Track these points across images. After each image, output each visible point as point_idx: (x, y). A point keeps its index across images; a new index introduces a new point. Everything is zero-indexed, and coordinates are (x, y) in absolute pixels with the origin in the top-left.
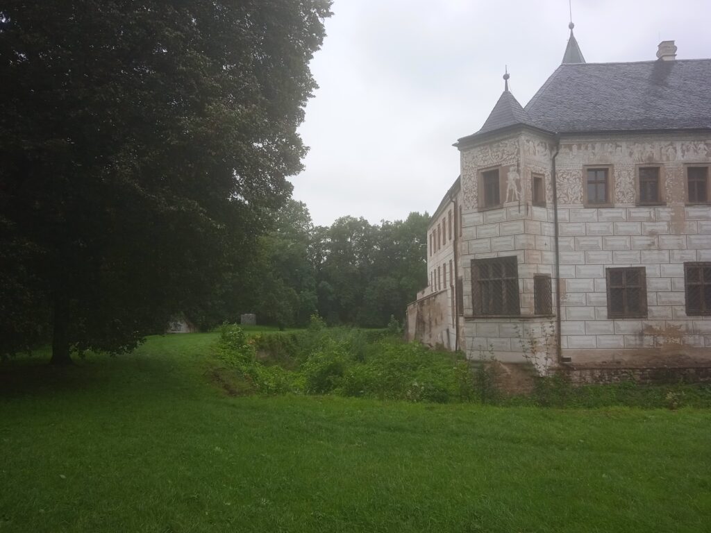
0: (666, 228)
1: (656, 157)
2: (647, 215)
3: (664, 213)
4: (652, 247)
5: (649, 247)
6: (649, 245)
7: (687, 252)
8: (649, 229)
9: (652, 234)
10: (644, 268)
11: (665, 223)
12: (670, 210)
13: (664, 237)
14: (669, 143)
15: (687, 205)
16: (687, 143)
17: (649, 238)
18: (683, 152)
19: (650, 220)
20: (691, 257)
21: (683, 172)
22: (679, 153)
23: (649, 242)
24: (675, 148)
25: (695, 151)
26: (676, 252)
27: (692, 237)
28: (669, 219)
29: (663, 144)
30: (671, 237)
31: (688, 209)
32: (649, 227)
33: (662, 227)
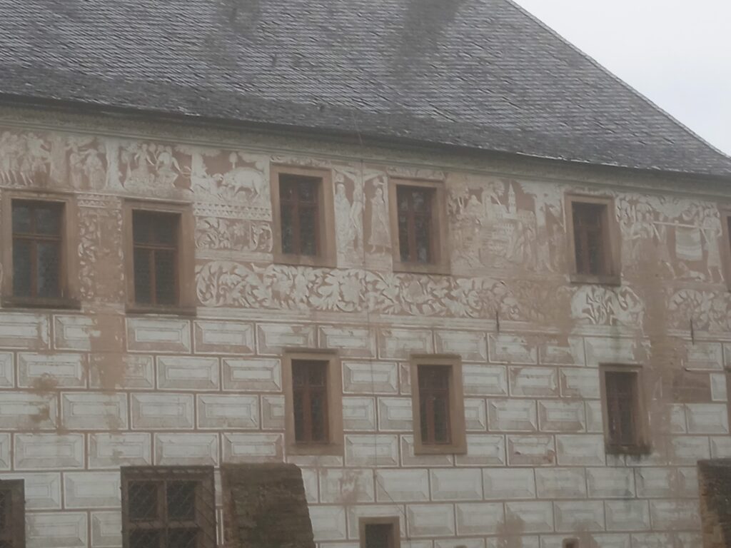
0: (79, 372)
1: (57, 175)
2: (30, 332)
3: (76, 329)
4: (43, 425)
5: (34, 424)
6: (35, 418)
7: (129, 437)
8: (35, 371)
9: (44, 386)
10: (20, 483)
11: (76, 358)
12: (88, 321)
13: (71, 397)
14: (87, 140)
15: (131, 313)
16: (132, 147)
17: (35, 398)
18: (122, 168)
19: (37, 346)
20: (138, 451)
21: (123, 222)
22: (113, 171)
23: (34, 410)
24: (102, 157)
25: (151, 170)
26: (103, 438)
27: (142, 398)
28: (87, 347)
29: (74, 141)
30: (92, 397)
31: (134, 323)
32: (37, 366)
33: (67, 368)
